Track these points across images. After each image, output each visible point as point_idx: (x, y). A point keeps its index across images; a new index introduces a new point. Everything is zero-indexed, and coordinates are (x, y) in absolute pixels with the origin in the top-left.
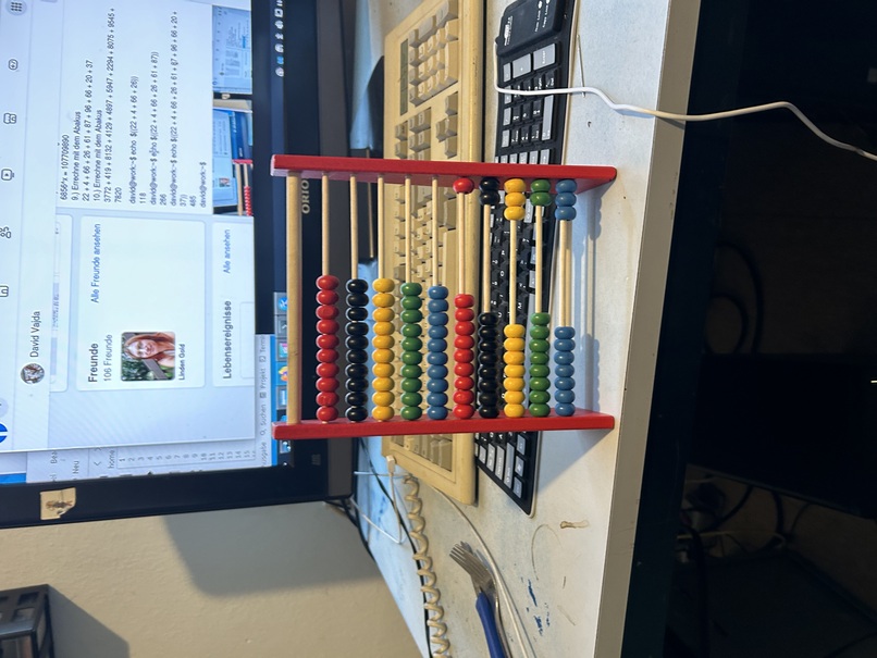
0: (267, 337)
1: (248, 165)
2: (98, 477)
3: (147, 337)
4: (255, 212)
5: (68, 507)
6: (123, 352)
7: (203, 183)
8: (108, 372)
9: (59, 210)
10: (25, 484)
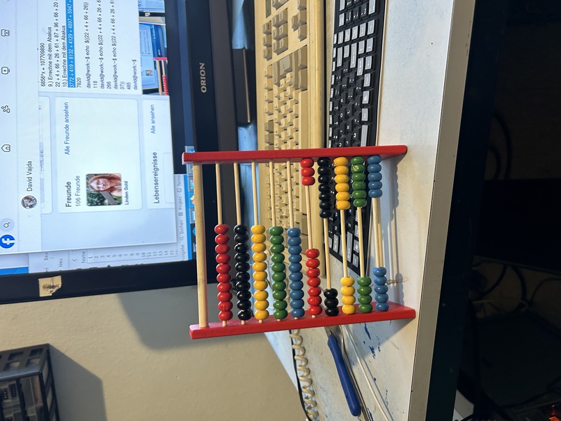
0: (182, 175)
1: (164, 61)
2: (75, 268)
3: (103, 176)
4: (170, 93)
5: (57, 288)
6: (88, 187)
7: (135, 73)
8: (78, 200)
9: (40, 94)
10: (28, 274)
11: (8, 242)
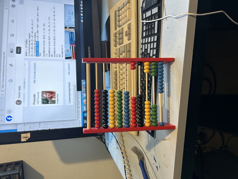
0: (80, 92)
1: (74, 46)
2: (36, 130)
3: (48, 92)
4: (76, 59)
5: (28, 138)
6: (42, 96)
7: (62, 51)
8: (38, 102)
9: (25, 59)
10: (17, 132)
11: (10, 119)
